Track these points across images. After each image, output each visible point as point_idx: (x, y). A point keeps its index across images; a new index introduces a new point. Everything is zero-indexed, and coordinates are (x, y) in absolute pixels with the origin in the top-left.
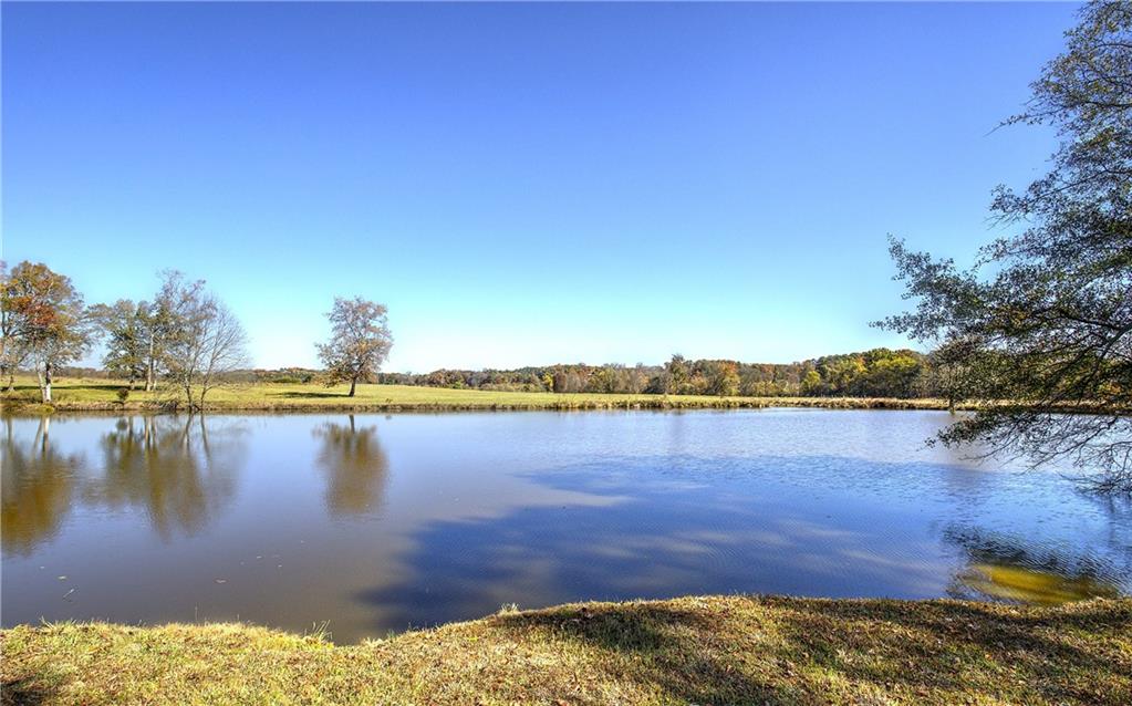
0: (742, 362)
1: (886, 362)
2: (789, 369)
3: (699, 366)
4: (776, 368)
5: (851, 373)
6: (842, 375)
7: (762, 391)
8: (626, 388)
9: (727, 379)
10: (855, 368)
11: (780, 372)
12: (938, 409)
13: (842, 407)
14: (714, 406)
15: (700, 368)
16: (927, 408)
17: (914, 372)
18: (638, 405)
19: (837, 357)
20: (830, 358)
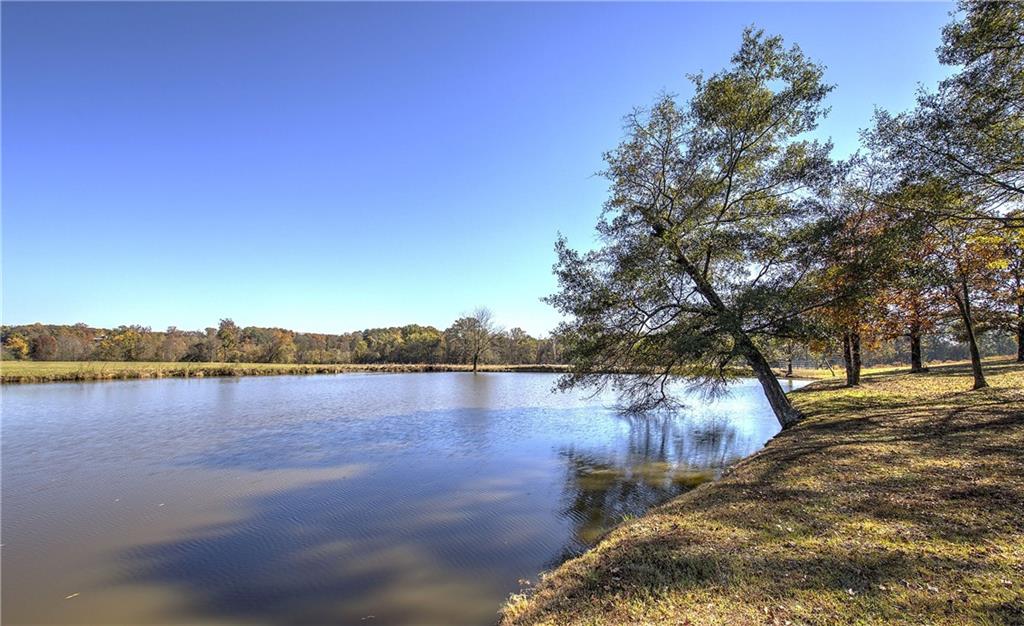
0: (294, 331)
1: (417, 335)
2: (341, 339)
3: (248, 333)
4: (328, 337)
5: (392, 343)
6: (385, 345)
7: (317, 359)
8: (156, 355)
9: (284, 347)
10: (395, 339)
11: (333, 342)
12: (466, 371)
13: (403, 371)
14: (291, 372)
15: (251, 335)
16: (460, 370)
17: (436, 344)
18: (201, 373)
19: (379, 330)
20: (373, 331)
